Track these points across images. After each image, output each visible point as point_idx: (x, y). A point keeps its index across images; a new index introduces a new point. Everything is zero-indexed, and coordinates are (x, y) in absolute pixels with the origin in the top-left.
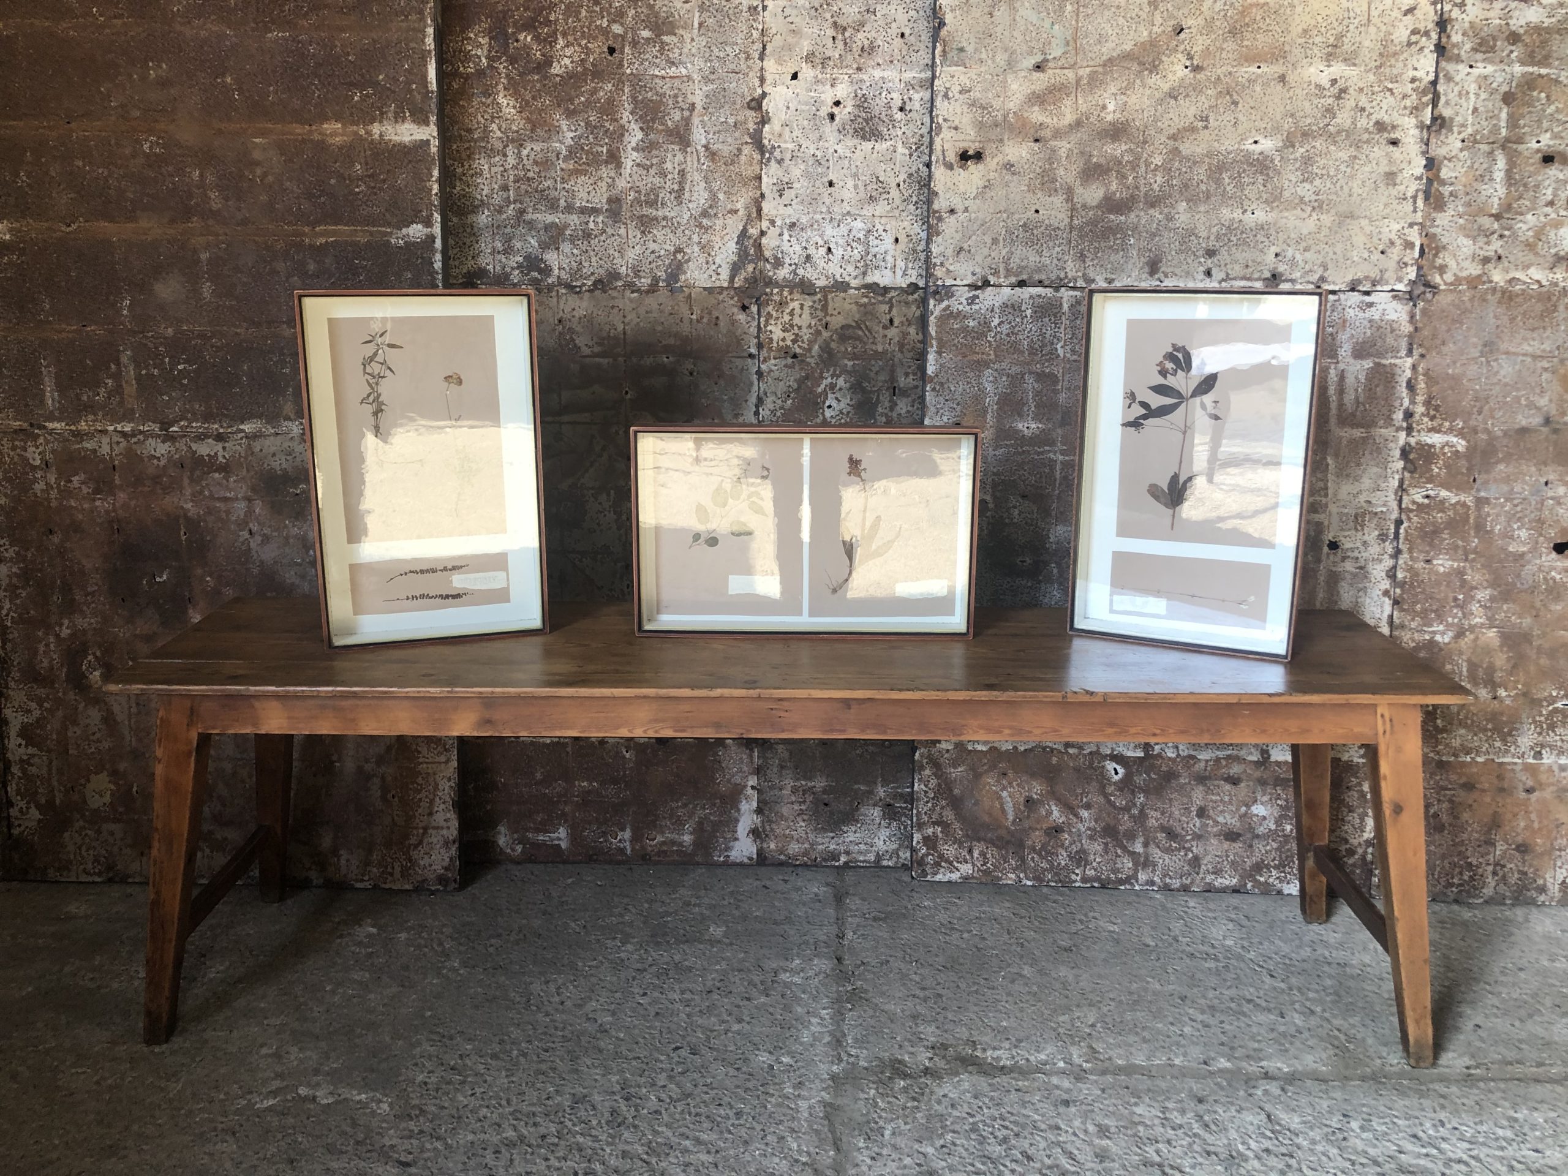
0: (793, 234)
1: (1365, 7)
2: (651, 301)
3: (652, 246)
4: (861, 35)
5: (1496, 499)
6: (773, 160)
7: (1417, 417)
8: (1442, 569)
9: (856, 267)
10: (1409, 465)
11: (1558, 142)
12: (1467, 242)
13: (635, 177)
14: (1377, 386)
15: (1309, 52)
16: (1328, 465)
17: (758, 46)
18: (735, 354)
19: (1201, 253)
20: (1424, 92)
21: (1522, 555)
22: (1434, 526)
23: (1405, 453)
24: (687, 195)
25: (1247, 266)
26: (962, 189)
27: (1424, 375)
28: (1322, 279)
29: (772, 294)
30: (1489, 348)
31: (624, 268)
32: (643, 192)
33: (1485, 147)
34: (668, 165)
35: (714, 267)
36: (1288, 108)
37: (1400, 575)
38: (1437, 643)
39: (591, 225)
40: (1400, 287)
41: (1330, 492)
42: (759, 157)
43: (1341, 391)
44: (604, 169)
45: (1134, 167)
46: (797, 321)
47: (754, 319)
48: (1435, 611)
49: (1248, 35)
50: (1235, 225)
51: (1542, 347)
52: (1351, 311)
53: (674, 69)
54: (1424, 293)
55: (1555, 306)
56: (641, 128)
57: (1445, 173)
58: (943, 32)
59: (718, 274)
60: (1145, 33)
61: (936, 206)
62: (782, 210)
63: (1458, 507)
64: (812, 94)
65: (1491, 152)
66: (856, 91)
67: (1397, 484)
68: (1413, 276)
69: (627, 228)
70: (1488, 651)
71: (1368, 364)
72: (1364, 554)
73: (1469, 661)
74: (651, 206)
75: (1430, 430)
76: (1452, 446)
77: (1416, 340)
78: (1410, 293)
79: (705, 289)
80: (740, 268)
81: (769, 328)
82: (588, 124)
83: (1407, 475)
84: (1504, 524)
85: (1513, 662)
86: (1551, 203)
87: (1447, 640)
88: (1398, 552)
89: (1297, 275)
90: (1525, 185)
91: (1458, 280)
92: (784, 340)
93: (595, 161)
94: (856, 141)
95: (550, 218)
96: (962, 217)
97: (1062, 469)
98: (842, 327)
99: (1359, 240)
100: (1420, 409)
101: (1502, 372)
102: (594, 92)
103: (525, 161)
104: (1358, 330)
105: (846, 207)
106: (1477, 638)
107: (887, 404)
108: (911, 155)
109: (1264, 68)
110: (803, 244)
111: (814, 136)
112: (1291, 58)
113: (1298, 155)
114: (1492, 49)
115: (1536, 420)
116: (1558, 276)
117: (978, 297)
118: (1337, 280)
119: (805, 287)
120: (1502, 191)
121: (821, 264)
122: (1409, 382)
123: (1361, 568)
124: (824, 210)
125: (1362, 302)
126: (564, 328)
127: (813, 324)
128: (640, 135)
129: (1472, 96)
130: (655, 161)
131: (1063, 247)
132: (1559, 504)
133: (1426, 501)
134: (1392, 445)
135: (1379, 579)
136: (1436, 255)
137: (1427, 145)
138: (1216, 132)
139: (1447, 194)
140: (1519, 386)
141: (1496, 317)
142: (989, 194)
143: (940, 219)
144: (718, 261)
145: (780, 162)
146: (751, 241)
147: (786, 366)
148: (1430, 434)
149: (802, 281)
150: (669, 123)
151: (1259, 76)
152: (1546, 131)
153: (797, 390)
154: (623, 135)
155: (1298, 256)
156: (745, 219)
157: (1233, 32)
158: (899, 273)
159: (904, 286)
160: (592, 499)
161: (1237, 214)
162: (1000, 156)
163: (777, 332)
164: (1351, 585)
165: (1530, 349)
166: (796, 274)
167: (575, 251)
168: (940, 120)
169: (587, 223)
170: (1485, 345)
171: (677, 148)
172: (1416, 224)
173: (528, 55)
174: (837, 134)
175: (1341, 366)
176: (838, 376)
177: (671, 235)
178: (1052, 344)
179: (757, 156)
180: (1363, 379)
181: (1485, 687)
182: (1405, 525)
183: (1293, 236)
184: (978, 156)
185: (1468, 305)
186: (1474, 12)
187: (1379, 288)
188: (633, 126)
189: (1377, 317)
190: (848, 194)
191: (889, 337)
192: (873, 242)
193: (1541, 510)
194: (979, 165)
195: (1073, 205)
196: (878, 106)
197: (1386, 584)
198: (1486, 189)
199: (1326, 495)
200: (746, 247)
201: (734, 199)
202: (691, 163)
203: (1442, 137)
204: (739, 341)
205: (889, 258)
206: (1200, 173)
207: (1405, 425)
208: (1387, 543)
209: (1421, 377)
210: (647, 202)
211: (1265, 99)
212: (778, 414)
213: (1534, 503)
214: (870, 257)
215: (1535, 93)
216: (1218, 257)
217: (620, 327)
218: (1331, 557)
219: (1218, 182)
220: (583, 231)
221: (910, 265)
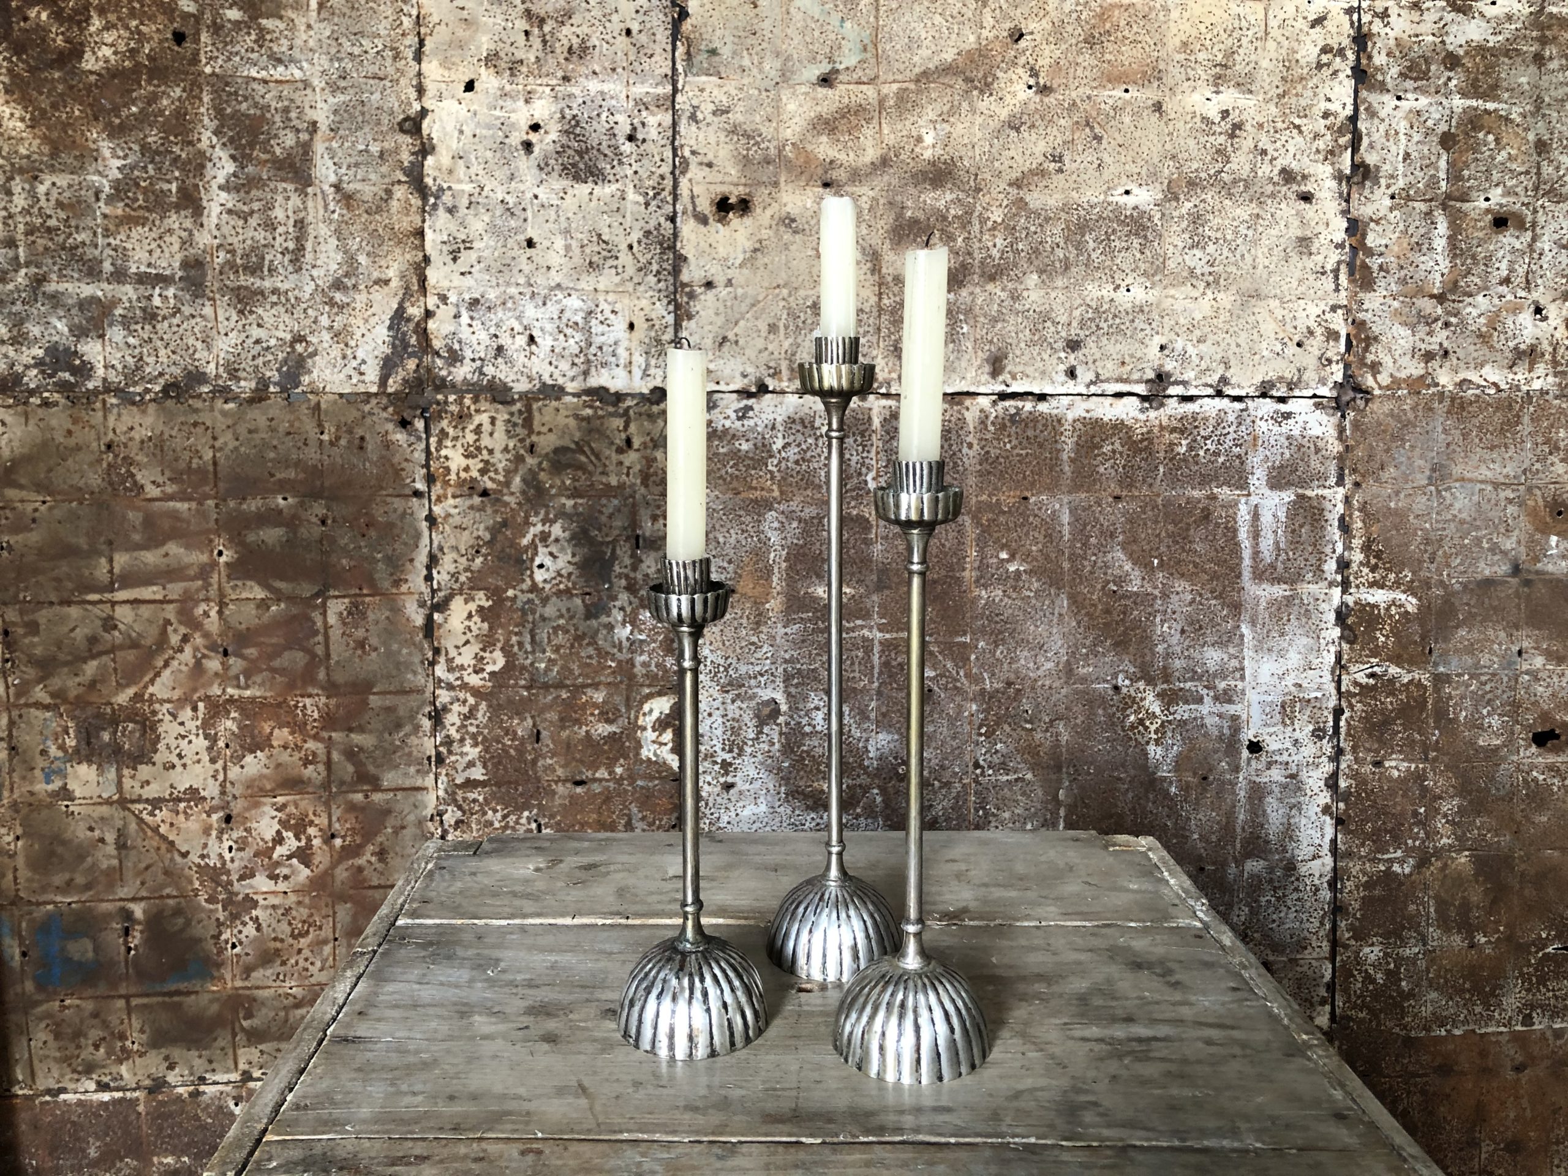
0: (475, 315)
1: (1261, 15)
2: (258, 416)
3: (256, 332)
4: (566, 30)
5: (1459, 675)
6: (441, 212)
7: (1354, 567)
8: (1396, 774)
9: (573, 364)
10: (1347, 633)
11: (1512, 199)
12: (1406, 332)
13: (226, 230)
14: (1301, 526)
15: (1191, 73)
16: (1242, 636)
17: (412, 40)
18: (390, 491)
19: (1060, 345)
20: (1341, 131)
21: (1497, 748)
22: (1383, 714)
23: (1341, 617)
24: (309, 257)
25: (1123, 363)
26: (722, 252)
27: (1360, 510)
28: (1224, 380)
29: (446, 402)
30: (1439, 474)
31: (212, 366)
32: (239, 252)
33: (1421, 206)
34: (278, 213)
35: (354, 363)
36: (1168, 146)
37: (1343, 784)
38: (1397, 875)
39: (157, 301)
40: (1324, 391)
41: (1247, 673)
42: (420, 203)
43: (1256, 534)
44: (174, 217)
45: (965, 222)
46: (486, 441)
47: (419, 439)
48: (1389, 832)
49: (1110, 47)
50: (1106, 307)
51: (1505, 471)
52: (1263, 424)
53: (281, 69)
54: (1354, 399)
55: (1519, 417)
56: (233, 157)
57: (1371, 240)
58: (687, 26)
59: (362, 374)
60: (972, 38)
61: (685, 277)
62: (458, 281)
63: (1412, 688)
64: (497, 113)
65: (1429, 214)
66: (562, 111)
67: (1333, 660)
68: (1339, 377)
69: (214, 306)
70: (1459, 881)
71: (1288, 496)
72: (1295, 758)
73: (1436, 897)
74: (253, 273)
75: (1373, 584)
76: (1400, 606)
77: (1348, 463)
78: (1337, 399)
79: (341, 395)
80: (396, 365)
81: (443, 452)
82: (145, 148)
83: (1345, 646)
84: (1470, 709)
85: (1491, 896)
86: (1506, 281)
87: (1407, 870)
88: (1339, 752)
89: (1189, 375)
90: (1474, 257)
91: (1396, 383)
92: (467, 469)
93: (158, 204)
94: (566, 183)
95: (88, 290)
96: (723, 292)
97: (883, 651)
98: (556, 451)
99: (1269, 327)
100: (1357, 557)
101: (1457, 506)
102: (153, 99)
103: (43, 203)
104: (1274, 450)
105: (555, 278)
106: (1446, 865)
107: (628, 561)
108: (647, 204)
109: (1133, 93)
110: (492, 331)
111: (502, 173)
112: (1168, 81)
113: (1184, 211)
114: (1425, 75)
115: (1503, 569)
116: (1519, 376)
117: (751, 408)
118: (1244, 382)
119: (498, 393)
120: (1445, 265)
121: (520, 359)
122: (1342, 519)
123: (1293, 776)
124: (522, 281)
125: (1276, 412)
126: (116, 456)
127: (511, 445)
128: (230, 167)
129: (1402, 137)
130: (256, 206)
131: (869, 337)
132: (1537, 679)
133: (1372, 681)
134: (1324, 606)
135: (1316, 790)
136: (1366, 349)
137: (1347, 201)
138: (1074, 177)
139: (1375, 267)
140: (1478, 523)
141: (1445, 431)
142: (761, 260)
143: (692, 296)
144: (360, 354)
145: (451, 211)
146: (411, 326)
147: (471, 507)
148: (1371, 591)
149: (492, 382)
150: (278, 151)
151: (1129, 103)
152: (1497, 185)
153: (490, 543)
154: (203, 166)
155: (1191, 350)
156: (401, 293)
157: (1090, 41)
158: (637, 373)
159: (646, 391)
160: (168, 717)
161: (1107, 291)
162: (774, 208)
163: (455, 459)
164: (1280, 800)
165: (1489, 474)
166: (481, 373)
167: (131, 340)
168: (687, 153)
169: (149, 298)
170: (1433, 470)
171: (290, 187)
172: (1340, 307)
173: (43, 40)
174: (535, 171)
175: (1254, 500)
176: (553, 522)
177: (286, 317)
178: (860, 474)
179: (416, 202)
180: (1282, 515)
181: (1459, 932)
182: (1347, 714)
183: (1182, 321)
184: (744, 206)
185: (1411, 415)
186: (1401, 25)
187: (1297, 393)
188: (219, 152)
189: (1296, 432)
190: (555, 259)
191: (627, 463)
192: (596, 328)
193: (1515, 690)
194: (745, 219)
195: (882, 277)
196: (596, 133)
197: (1325, 798)
198: (1426, 262)
199: (1243, 678)
200: (404, 334)
201: (383, 263)
202: (314, 211)
203: (1366, 192)
204: (397, 473)
205: (621, 352)
206: (1055, 233)
207: (1339, 578)
208: (1325, 741)
209: (1357, 513)
210: (245, 268)
211: (1138, 134)
212: (462, 578)
213: (1505, 679)
214: (593, 350)
215: (1481, 135)
216: (1084, 351)
217: (208, 455)
218: (1253, 763)
219: (1079, 247)
220: (144, 310)
221: (653, 362)
